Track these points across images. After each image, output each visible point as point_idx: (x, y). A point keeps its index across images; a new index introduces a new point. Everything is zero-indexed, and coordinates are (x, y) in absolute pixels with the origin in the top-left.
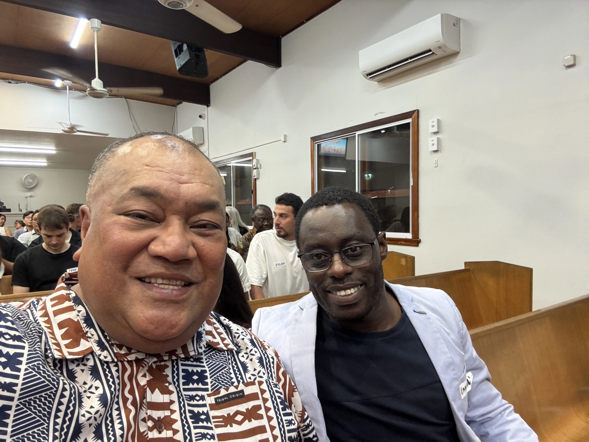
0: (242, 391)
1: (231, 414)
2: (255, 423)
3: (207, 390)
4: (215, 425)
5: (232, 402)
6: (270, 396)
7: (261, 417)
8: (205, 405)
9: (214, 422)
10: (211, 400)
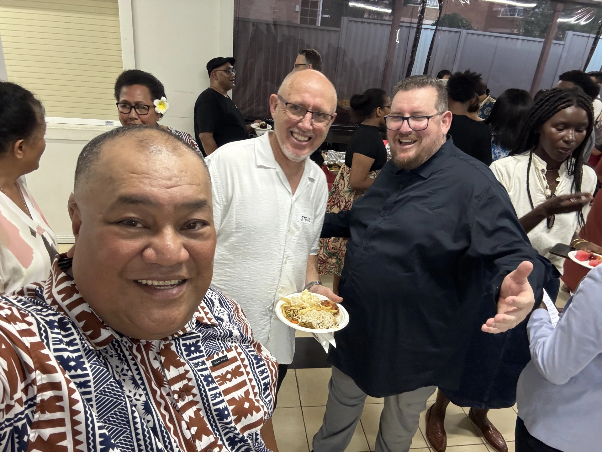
0: (226, 356)
1: (224, 374)
2: (239, 379)
3: (203, 356)
4: (219, 384)
5: (223, 364)
6: (245, 356)
8: (206, 369)
9: (217, 381)
10: (209, 364)
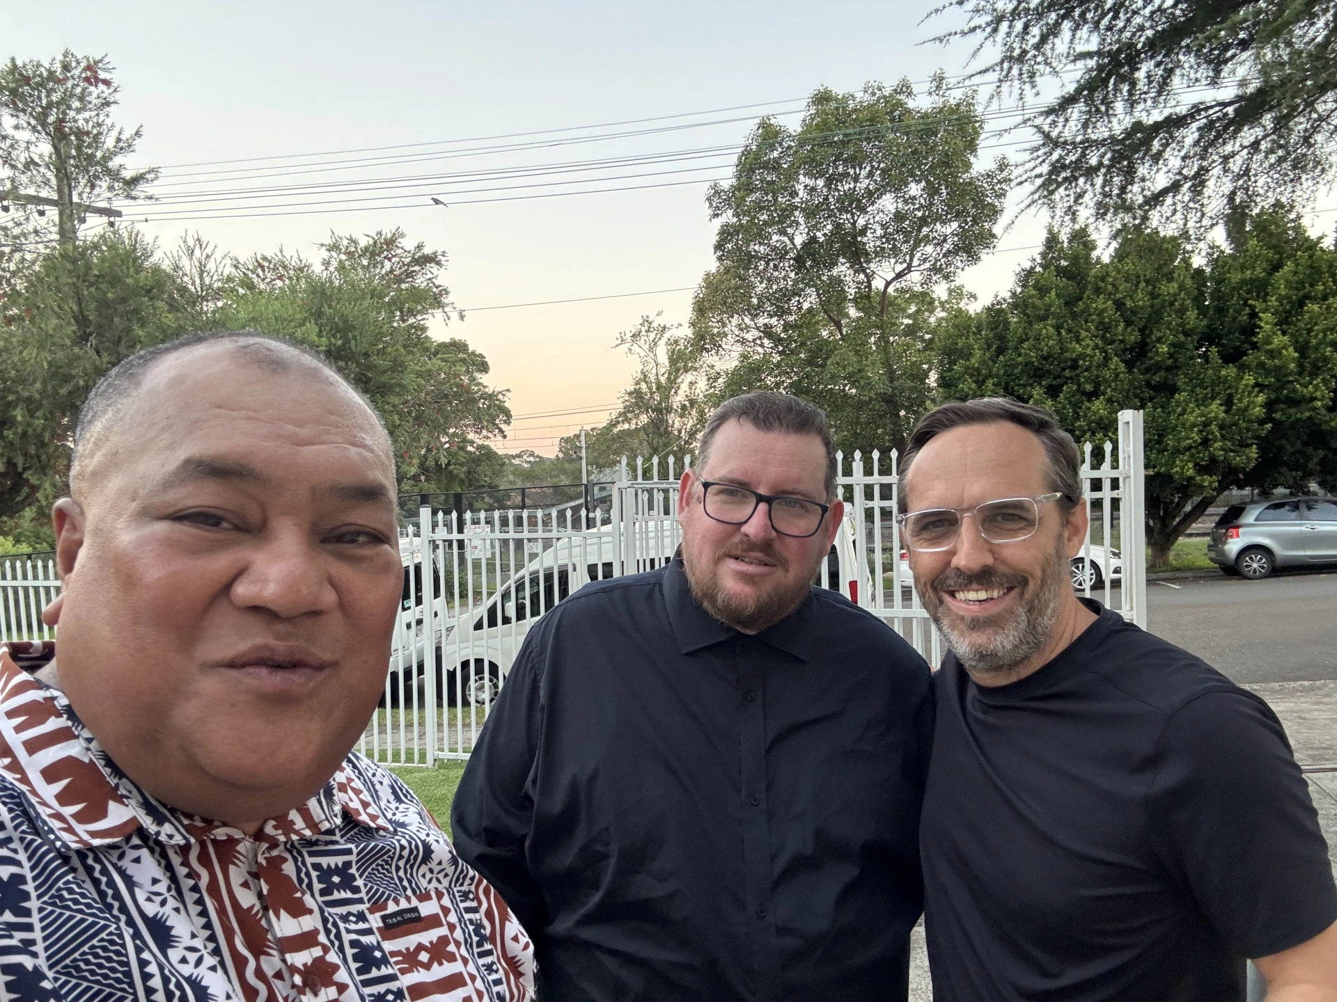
0: (415, 910)
2: (447, 969)
4: (399, 969)
6: (457, 920)
7: (451, 958)
9: (395, 964)
